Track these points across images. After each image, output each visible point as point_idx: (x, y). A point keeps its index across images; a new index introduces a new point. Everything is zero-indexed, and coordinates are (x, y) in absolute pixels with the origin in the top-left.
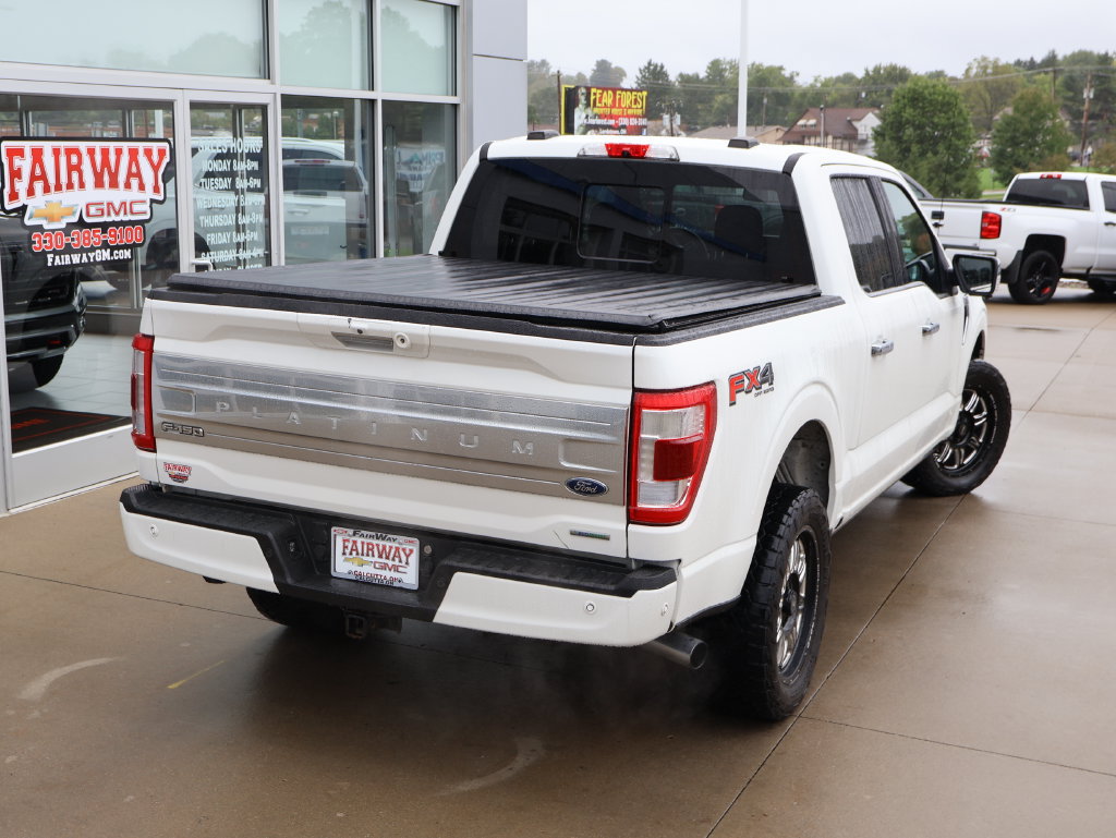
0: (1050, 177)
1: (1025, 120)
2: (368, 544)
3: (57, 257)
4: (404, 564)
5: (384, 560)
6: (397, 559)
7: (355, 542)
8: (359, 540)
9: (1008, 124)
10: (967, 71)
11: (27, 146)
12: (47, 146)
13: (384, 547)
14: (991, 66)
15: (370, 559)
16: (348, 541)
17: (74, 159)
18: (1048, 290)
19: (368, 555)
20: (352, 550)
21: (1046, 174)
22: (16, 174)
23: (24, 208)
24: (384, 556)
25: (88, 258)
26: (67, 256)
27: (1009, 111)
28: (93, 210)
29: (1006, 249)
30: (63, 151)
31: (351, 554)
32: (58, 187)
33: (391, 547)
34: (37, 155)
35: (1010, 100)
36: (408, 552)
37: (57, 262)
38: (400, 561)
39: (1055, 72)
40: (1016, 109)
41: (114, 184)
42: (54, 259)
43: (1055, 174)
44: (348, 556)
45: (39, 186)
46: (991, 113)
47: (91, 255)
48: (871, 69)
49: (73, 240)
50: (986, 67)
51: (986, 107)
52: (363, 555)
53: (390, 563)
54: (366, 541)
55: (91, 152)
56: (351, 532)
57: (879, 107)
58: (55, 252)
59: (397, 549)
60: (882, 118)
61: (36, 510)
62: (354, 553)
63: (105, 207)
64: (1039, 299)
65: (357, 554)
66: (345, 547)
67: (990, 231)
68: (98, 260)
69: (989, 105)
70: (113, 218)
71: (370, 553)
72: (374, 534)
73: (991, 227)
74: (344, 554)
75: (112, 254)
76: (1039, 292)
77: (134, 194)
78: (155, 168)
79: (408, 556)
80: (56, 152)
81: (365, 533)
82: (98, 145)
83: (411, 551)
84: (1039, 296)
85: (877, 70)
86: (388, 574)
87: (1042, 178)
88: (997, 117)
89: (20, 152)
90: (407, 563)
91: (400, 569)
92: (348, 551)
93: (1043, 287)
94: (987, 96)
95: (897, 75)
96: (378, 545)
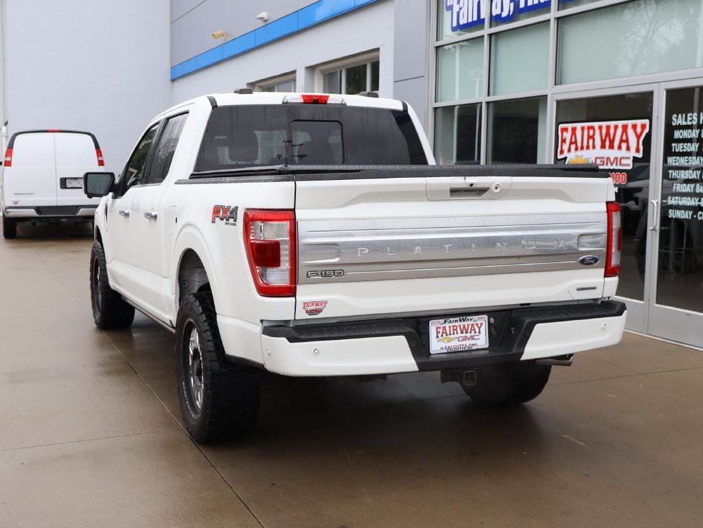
2: (453, 326)
4: (477, 333)
5: (464, 335)
6: (473, 332)
7: (444, 328)
8: (447, 325)
11: (570, 126)
12: (579, 126)
13: (464, 326)
15: (456, 336)
16: (440, 328)
17: (591, 132)
19: (454, 334)
20: (443, 333)
22: (564, 141)
23: (566, 158)
24: (464, 331)
28: (598, 161)
30: (585, 129)
31: (442, 336)
32: (582, 148)
33: (468, 325)
34: (574, 131)
36: (479, 325)
38: (475, 332)
41: (611, 147)
44: (440, 337)
52: (450, 334)
53: (468, 335)
54: (452, 324)
55: (600, 128)
56: (443, 321)
59: (473, 325)
62: (444, 335)
63: (605, 160)
65: (447, 335)
66: (438, 332)
70: (609, 166)
71: (455, 332)
72: (458, 319)
74: (437, 337)
77: (623, 153)
78: (638, 137)
79: (479, 328)
80: (582, 128)
81: (452, 319)
82: (604, 124)
83: (482, 324)
86: (467, 343)
89: (567, 130)
90: (480, 333)
91: (475, 337)
92: (440, 335)
96: (460, 326)
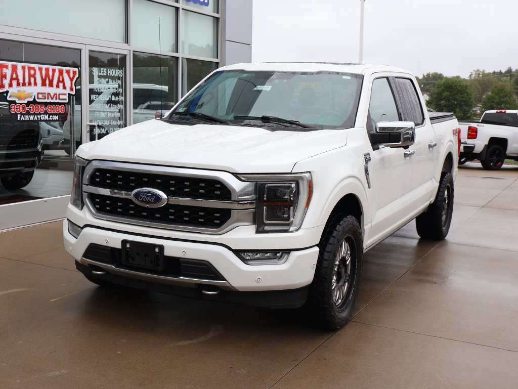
0: (501, 112)
1: (497, 97)
3: (22, 116)
9: (488, 99)
10: (470, 76)
11: (10, 64)
12: (19, 65)
14: (481, 73)
18: (499, 163)
21: (499, 111)
22: (4, 76)
23: (7, 92)
25: (38, 118)
26: (27, 116)
27: (490, 93)
28: (40, 96)
29: (480, 144)
30: (27, 68)
34: (14, 68)
35: (489, 89)
37: (22, 118)
39: (510, 75)
40: (493, 92)
42: (21, 117)
43: (503, 111)
45: (15, 83)
46: (481, 95)
47: (39, 117)
48: (425, 74)
49: (30, 109)
50: (479, 74)
51: (479, 92)
55: (40, 69)
57: (429, 92)
58: (22, 114)
60: (431, 95)
61: (8, 232)
64: (495, 168)
67: (472, 135)
68: (42, 119)
69: (480, 91)
70: (50, 100)
73: (473, 133)
75: (49, 117)
76: (495, 165)
80: (24, 68)
84: (495, 166)
85: (428, 75)
87: (497, 112)
88: (484, 97)
89: (6, 67)
93: (497, 162)
94: (480, 88)
95: (437, 77)
